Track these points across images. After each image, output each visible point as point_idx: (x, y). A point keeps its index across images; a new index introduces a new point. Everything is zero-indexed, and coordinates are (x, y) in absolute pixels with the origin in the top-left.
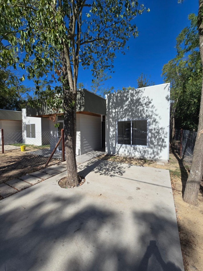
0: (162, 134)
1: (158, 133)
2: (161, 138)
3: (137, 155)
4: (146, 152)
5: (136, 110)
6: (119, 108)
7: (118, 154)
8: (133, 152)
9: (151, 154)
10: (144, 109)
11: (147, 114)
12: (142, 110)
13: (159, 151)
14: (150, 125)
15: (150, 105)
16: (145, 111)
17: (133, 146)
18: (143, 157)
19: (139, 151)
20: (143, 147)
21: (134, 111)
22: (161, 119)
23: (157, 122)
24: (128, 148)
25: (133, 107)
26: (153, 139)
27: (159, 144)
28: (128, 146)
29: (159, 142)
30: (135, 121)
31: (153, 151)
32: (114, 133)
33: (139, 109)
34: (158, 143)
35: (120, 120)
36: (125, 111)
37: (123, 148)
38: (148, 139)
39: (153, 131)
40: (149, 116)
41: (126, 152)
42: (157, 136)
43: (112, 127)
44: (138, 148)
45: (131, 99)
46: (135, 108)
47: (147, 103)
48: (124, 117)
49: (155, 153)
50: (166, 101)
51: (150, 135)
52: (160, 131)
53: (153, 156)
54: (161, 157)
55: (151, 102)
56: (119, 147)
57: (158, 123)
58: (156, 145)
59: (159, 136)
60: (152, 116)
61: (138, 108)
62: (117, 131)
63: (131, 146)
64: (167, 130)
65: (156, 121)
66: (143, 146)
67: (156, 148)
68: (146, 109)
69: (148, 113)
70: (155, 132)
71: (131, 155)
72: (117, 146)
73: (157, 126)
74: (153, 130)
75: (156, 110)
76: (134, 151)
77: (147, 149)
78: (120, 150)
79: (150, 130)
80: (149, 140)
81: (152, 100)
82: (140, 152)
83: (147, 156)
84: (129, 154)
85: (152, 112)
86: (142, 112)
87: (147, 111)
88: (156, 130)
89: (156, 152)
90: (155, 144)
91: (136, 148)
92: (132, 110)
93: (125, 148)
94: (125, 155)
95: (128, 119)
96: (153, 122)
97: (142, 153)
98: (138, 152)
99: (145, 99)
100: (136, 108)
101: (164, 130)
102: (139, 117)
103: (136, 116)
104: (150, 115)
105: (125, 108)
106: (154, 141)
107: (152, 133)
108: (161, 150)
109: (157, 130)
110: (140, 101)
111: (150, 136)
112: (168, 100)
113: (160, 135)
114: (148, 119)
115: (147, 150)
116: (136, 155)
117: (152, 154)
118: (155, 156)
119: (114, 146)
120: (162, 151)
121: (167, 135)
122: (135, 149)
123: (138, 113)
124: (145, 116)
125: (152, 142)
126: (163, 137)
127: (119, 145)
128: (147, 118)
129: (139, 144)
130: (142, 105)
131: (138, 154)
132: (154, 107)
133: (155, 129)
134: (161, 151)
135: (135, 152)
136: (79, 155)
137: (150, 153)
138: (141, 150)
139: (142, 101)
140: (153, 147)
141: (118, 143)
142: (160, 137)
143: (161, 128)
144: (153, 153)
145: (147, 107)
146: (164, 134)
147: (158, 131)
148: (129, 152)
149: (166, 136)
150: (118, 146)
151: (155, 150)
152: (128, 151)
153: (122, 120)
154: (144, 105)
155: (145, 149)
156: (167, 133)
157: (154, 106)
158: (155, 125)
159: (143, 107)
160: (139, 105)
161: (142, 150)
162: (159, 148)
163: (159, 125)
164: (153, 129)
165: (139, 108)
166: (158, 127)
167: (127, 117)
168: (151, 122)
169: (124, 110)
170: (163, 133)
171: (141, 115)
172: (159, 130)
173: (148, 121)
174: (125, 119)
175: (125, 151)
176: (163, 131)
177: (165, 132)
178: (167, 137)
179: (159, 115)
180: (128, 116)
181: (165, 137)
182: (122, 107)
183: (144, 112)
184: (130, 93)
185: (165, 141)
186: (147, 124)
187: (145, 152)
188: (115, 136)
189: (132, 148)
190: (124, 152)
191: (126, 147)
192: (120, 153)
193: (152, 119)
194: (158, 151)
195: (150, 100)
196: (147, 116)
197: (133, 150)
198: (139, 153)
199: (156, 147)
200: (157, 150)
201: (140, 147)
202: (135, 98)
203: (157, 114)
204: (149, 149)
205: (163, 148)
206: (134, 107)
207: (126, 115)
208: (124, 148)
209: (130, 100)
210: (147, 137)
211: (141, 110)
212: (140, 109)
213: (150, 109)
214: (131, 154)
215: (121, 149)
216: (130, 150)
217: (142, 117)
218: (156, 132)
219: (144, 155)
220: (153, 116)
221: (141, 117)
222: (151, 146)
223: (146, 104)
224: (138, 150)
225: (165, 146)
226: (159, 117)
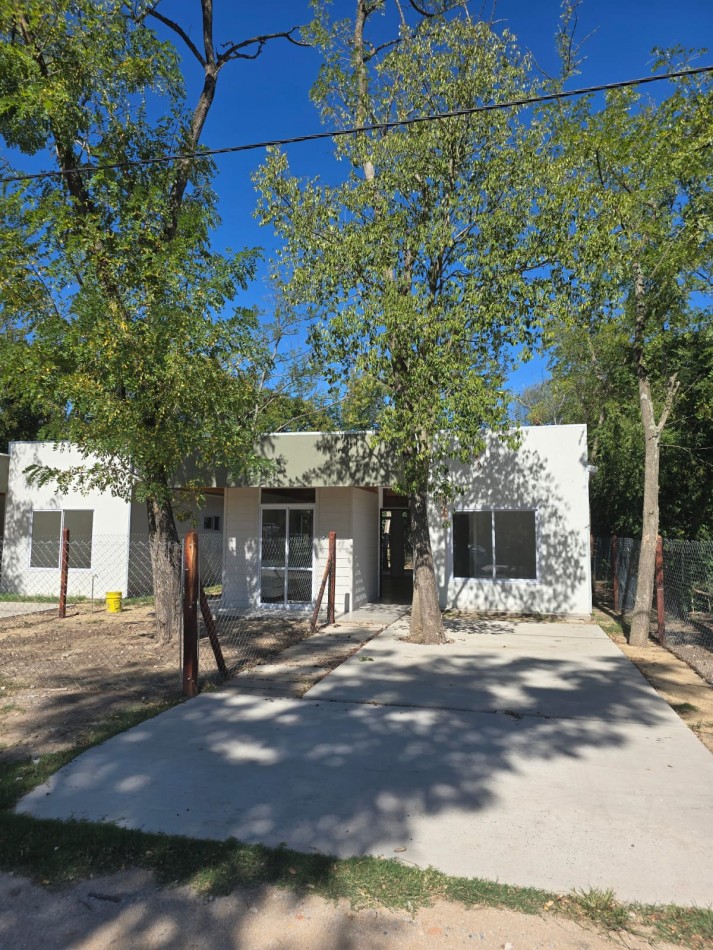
0: (573, 546)
1: (565, 544)
2: (572, 557)
3: (513, 605)
4: (537, 595)
5: (505, 485)
6: (456, 472)
7: (455, 606)
8: (501, 599)
9: (549, 601)
10: (527, 482)
11: (536, 494)
12: (523, 484)
13: (569, 591)
14: (542, 524)
15: (543, 473)
16: (530, 488)
17: (500, 582)
18: (530, 610)
19: (518, 596)
20: (528, 584)
21: (500, 487)
22: (569, 509)
23: (560, 518)
24: (486, 588)
25: (497, 475)
26: (553, 561)
27: (568, 572)
28: (487, 583)
29: (568, 568)
30: (506, 513)
31: (554, 590)
32: (443, 545)
33: (513, 480)
34: (565, 570)
35: (459, 509)
36: (476, 485)
37: (471, 588)
38: (540, 560)
39: (552, 540)
40: (540, 500)
41: (481, 600)
42: (561, 553)
43: (436, 529)
44: (514, 587)
45: (492, 454)
46: (503, 478)
47: (535, 468)
48: (472, 501)
49: (561, 598)
50: (581, 466)
51: (543, 549)
52: (569, 541)
53: (554, 605)
54: (575, 605)
55: (544, 465)
56: (460, 585)
57: (562, 521)
58: (560, 576)
59: (567, 552)
60: (547, 501)
61: (511, 477)
62: (451, 540)
63: (495, 583)
64: (585, 536)
65: (559, 513)
66: (528, 581)
67: (563, 583)
68: (532, 482)
69: (538, 492)
70: (557, 541)
71: (494, 608)
72: (451, 584)
73: (561, 526)
74: (552, 538)
75: (556, 487)
76: (503, 595)
77: (538, 587)
78: (461, 596)
79: (543, 536)
80: (543, 563)
81: (546, 460)
82: (521, 598)
83: (539, 606)
84: (488, 605)
85: (548, 490)
86: (522, 490)
87: (535, 489)
88: (560, 537)
89: (560, 593)
90: (558, 573)
91: (508, 587)
92: (495, 482)
93: (478, 589)
94: (478, 608)
95: (483, 507)
96: (550, 517)
97: (525, 599)
98: (515, 597)
99: (530, 456)
100: (506, 477)
101: (578, 538)
102: (514, 502)
103: (506, 500)
104: (544, 498)
105: (475, 475)
106: (556, 567)
107: (549, 545)
108: (573, 587)
109: (562, 536)
110: (517, 460)
111: (545, 553)
112: (585, 465)
113: (568, 549)
114: (537, 508)
115: (538, 591)
116: (508, 606)
117: (553, 601)
118: (559, 606)
119: (442, 584)
120: (575, 591)
121: (584, 550)
122: (507, 590)
123: (511, 491)
124: (530, 500)
125: (550, 569)
126: (576, 556)
127: (459, 580)
128: (536, 506)
129: (517, 576)
130: (520, 471)
131: (516, 603)
132: (553, 478)
133: (555, 534)
134: (573, 591)
135: (506, 597)
136: (347, 611)
137: (546, 597)
138: (523, 592)
139: (520, 462)
140: (553, 581)
141: (455, 576)
142: (569, 555)
143: (572, 533)
144: (555, 595)
145: (533, 478)
146: (578, 548)
147: (563, 539)
148: (490, 598)
149: (583, 552)
150: (455, 584)
151: (560, 588)
152: (486, 598)
153: (466, 507)
154: (526, 472)
155: (533, 589)
156: (584, 545)
157: (551, 476)
158: (557, 525)
159: (524, 476)
160: (513, 470)
161: (525, 591)
162: (569, 582)
163: (566, 524)
164: (552, 534)
165: (514, 478)
166: (564, 528)
167: (480, 501)
168: (547, 515)
169: (471, 480)
170: (576, 546)
171: (521, 497)
172: (566, 538)
173: (536, 514)
174: (476, 507)
175: (477, 597)
176: (576, 540)
177: (580, 544)
178: (585, 556)
179: (565, 500)
180: (482, 498)
181: (581, 555)
182: (466, 473)
183: (526, 489)
184: (487, 436)
185: (581, 564)
186: (537, 522)
187: (533, 595)
188: (444, 554)
189: (498, 588)
190: (474, 601)
191: (480, 586)
192: (459, 604)
193: (549, 510)
194: (566, 591)
195: (542, 459)
196: (535, 502)
197: (500, 594)
198: (518, 602)
199: (561, 580)
200: (564, 588)
201: (520, 584)
202: (502, 452)
203: (560, 496)
204: (545, 588)
205: (577, 583)
206: (500, 473)
207: (477, 494)
208: (475, 590)
209: (488, 454)
210: (537, 556)
211: (518, 484)
212: (516, 481)
213: (542, 483)
214: (496, 606)
215: (464, 591)
216: (494, 595)
217: (522, 504)
218: (559, 543)
219: (532, 604)
220: (551, 502)
221: (519, 504)
222: (549, 578)
223: (531, 469)
224: (515, 592)
225: (581, 579)
226: (566, 505)
